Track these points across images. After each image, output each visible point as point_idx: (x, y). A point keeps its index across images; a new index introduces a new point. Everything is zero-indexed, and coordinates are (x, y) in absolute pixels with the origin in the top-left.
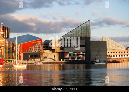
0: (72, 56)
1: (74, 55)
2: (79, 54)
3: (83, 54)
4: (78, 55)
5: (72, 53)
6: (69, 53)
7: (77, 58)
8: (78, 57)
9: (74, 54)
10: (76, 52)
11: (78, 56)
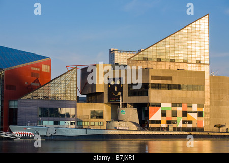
0: (169, 114)
1: (175, 114)
2: (189, 109)
3: (200, 109)
4: (185, 114)
5: (170, 105)
6: (163, 105)
7: (184, 122)
8: (185, 119)
9: (174, 109)
10: (180, 105)
11: (186, 116)
